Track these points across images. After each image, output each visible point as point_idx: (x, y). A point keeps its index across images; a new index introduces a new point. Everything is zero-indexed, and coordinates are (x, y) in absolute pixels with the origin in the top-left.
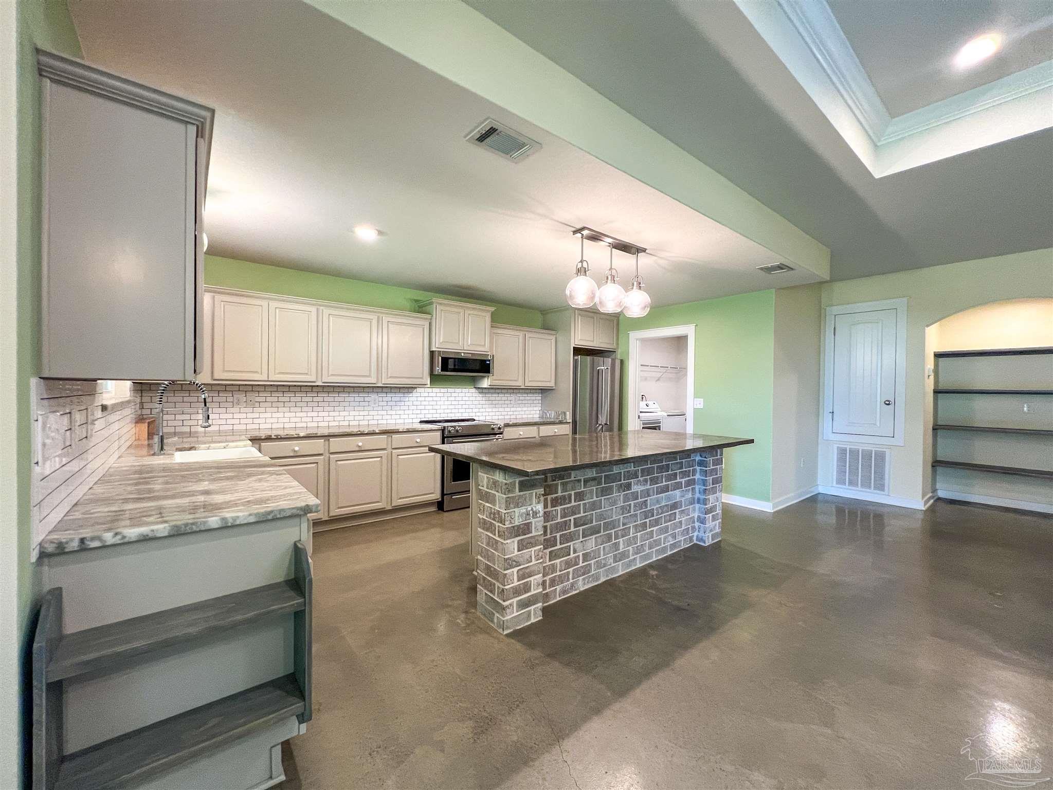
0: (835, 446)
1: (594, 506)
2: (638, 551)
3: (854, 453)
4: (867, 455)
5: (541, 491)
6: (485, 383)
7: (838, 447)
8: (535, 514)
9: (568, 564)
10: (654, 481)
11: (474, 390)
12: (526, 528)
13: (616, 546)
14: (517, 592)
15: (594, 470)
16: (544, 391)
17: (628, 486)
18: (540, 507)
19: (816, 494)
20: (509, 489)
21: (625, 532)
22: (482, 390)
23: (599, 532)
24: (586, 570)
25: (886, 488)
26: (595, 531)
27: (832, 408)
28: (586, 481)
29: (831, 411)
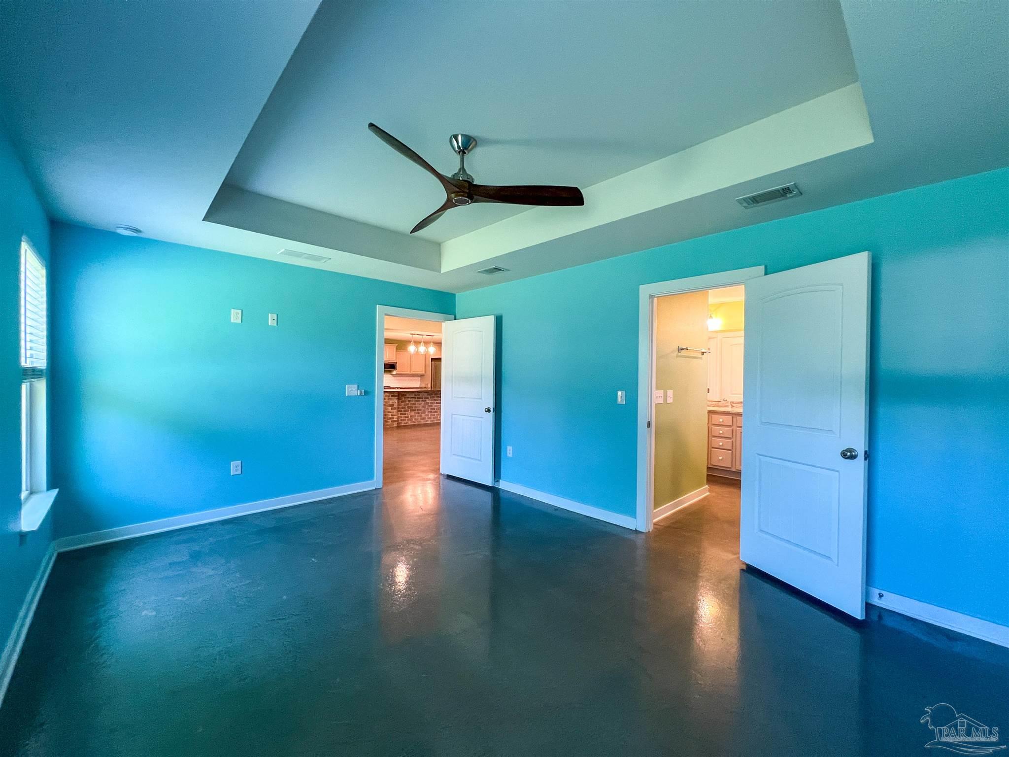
1: (414, 404)
2: (429, 418)
5: (397, 398)
6: (394, 372)
8: (395, 402)
9: (406, 417)
10: (435, 400)
11: (390, 375)
12: (393, 405)
13: (421, 416)
14: (390, 418)
15: (413, 394)
16: (422, 375)
17: (426, 401)
18: (397, 401)
20: (389, 396)
21: (424, 413)
22: (394, 375)
23: (415, 411)
24: (410, 420)
26: (414, 410)
28: (411, 398)
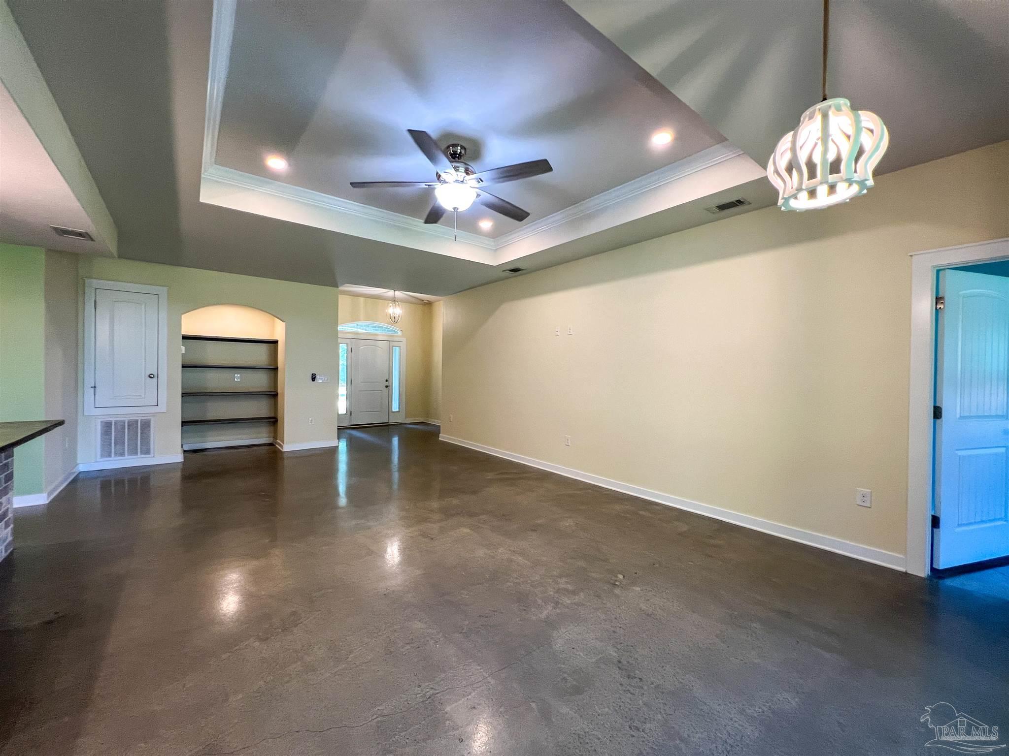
0: (99, 421)
3: (120, 425)
4: (133, 425)
7: (102, 422)
19: (78, 474)
25: (152, 451)
27: (94, 383)
29: (94, 386)
